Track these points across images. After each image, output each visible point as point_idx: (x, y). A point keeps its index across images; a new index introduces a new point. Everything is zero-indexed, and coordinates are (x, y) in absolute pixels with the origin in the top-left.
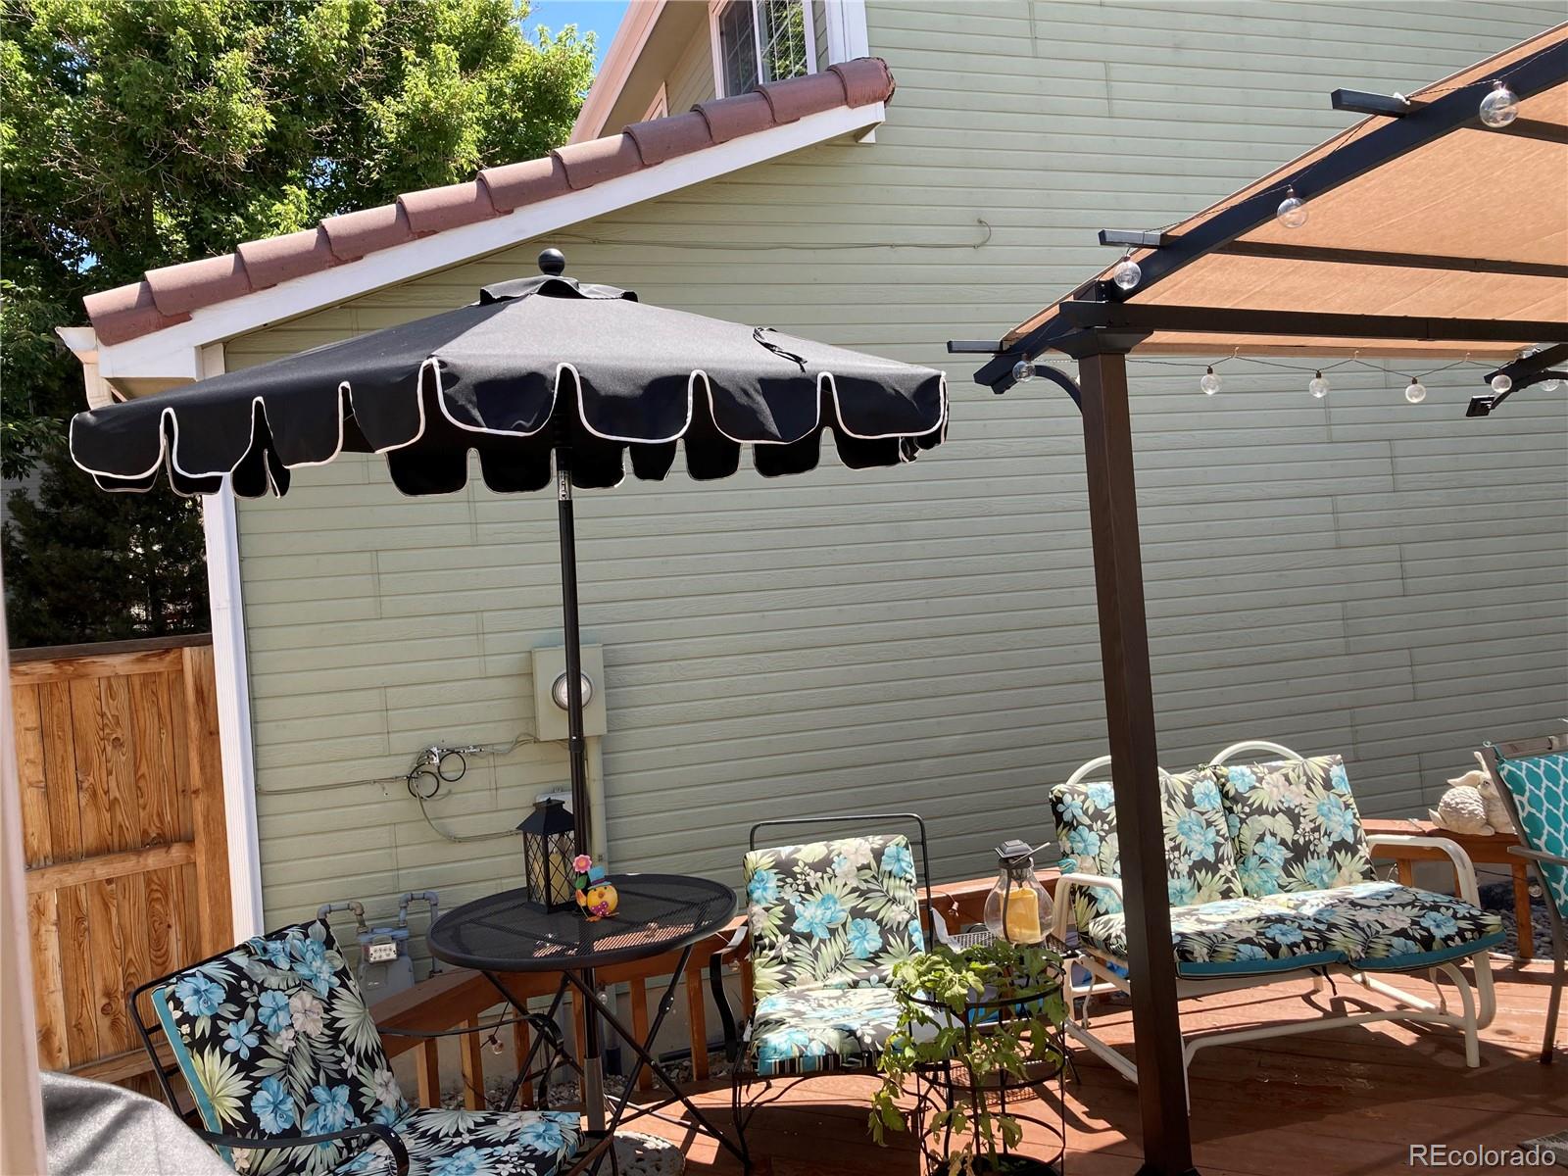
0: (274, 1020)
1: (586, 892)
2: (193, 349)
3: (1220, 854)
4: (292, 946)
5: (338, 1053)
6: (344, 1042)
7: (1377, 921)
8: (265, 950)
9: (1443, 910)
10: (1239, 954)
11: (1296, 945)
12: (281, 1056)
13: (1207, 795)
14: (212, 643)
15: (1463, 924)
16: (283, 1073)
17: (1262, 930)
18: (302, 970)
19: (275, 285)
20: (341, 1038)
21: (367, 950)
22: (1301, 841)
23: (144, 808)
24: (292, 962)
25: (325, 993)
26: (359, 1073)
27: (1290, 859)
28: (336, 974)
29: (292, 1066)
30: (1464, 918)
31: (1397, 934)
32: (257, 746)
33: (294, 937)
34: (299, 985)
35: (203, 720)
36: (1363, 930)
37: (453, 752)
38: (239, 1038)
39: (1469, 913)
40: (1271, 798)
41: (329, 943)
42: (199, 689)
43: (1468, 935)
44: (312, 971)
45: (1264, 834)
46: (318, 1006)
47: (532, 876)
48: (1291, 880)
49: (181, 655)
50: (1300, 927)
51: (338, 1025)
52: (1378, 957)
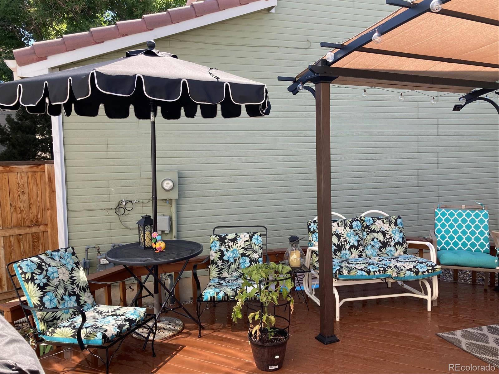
0: (52, 275)
1: (155, 243)
2: (48, 69)
3: (359, 244)
4: (61, 254)
5: (73, 287)
6: (75, 283)
7: (403, 266)
8: (51, 255)
9: (424, 263)
10: (357, 273)
11: (376, 271)
12: (54, 286)
13: (357, 226)
14: (54, 163)
15: (429, 268)
16: (54, 291)
17: (366, 267)
18: (63, 261)
19: (75, 49)
20: (75, 282)
21: (100, 261)
22: (386, 241)
23: (32, 213)
24: (60, 259)
25: (70, 269)
26: (80, 293)
27: (381, 246)
28: (75, 263)
29: (57, 289)
30: (430, 266)
31: (408, 270)
32: (67, 196)
33: (62, 252)
34: (62, 266)
35: (51, 187)
36: (398, 268)
37: (130, 202)
38: (40, 279)
39: (431, 265)
40: (377, 228)
41: (73, 254)
42: (49, 177)
43: (430, 271)
44: (66, 262)
45: (374, 239)
46: (68, 273)
47: (141, 238)
48: (381, 253)
49: (44, 167)
50: (378, 266)
51: (74, 278)
52: (401, 276)
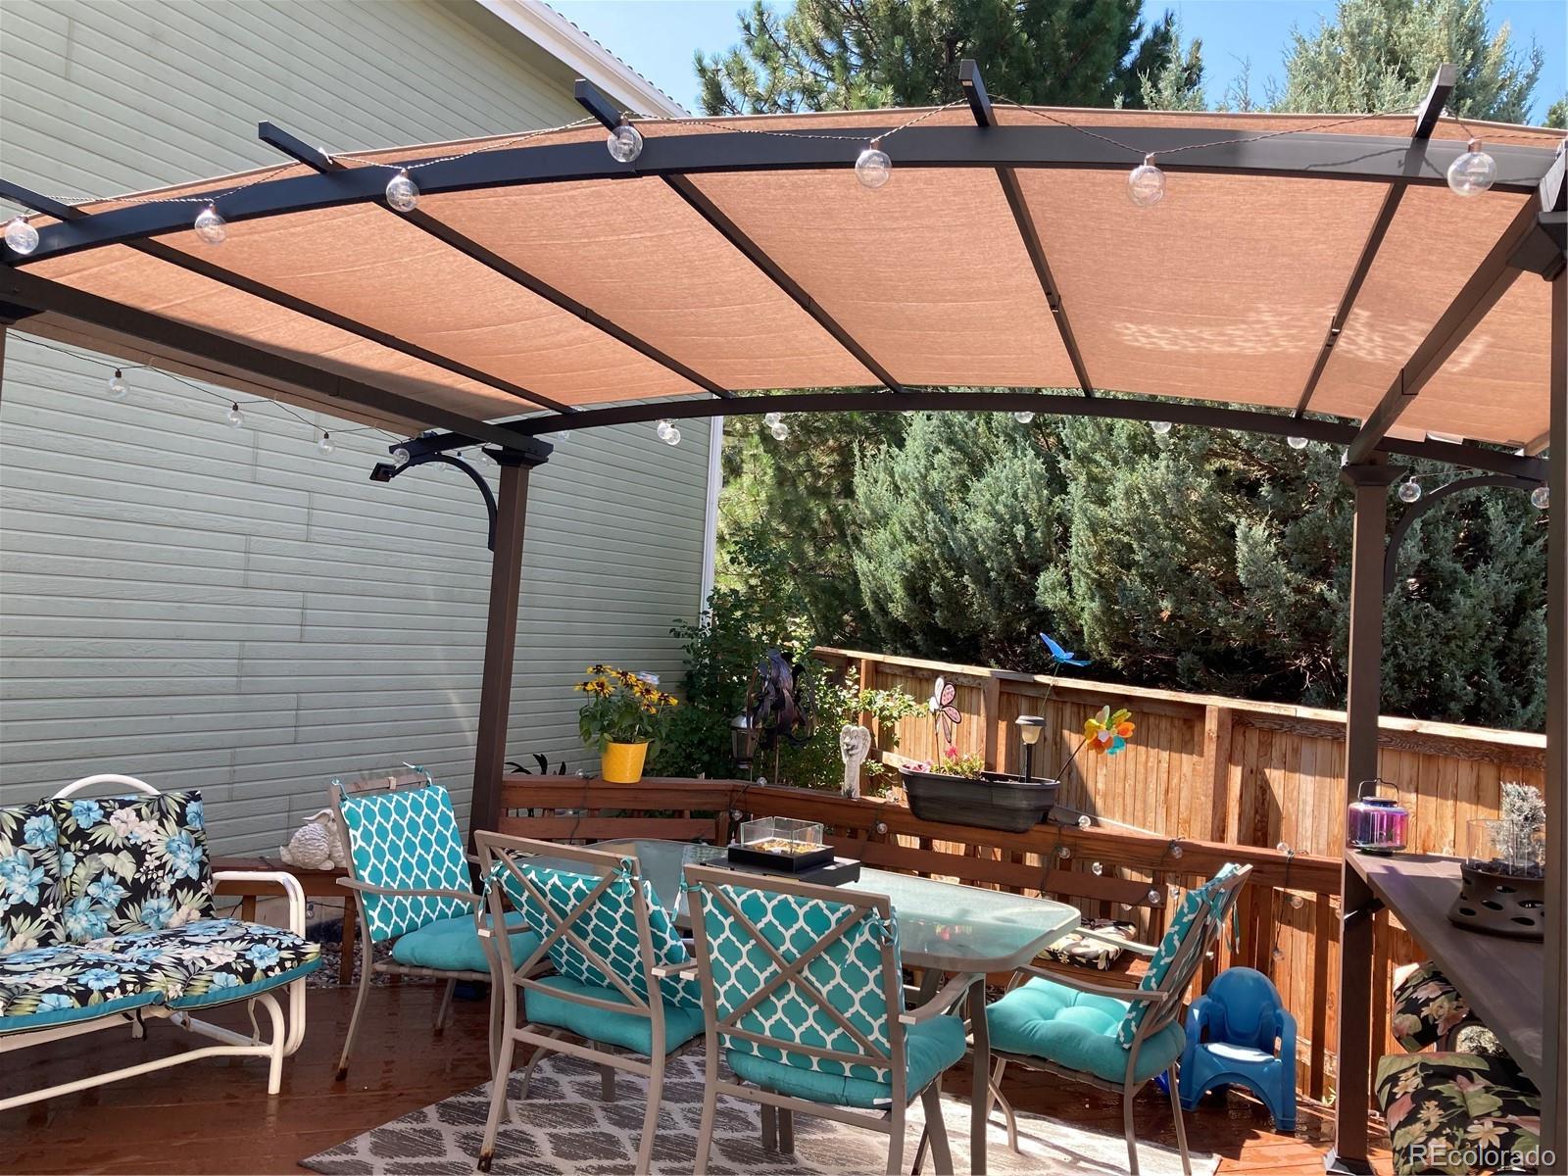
3: (45, 897)
7: (203, 958)
9: (270, 942)
10: (40, 1005)
11: (110, 989)
13: (42, 832)
15: (285, 954)
17: (74, 977)
27: (125, 899)
30: (288, 948)
31: (220, 969)
36: (186, 968)
39: (292, 943)
40: (116, 835)
43: (288, 964)
45: (101, 874)
48: (124, 921)
50: (119, 970)
52: (196, 994)
